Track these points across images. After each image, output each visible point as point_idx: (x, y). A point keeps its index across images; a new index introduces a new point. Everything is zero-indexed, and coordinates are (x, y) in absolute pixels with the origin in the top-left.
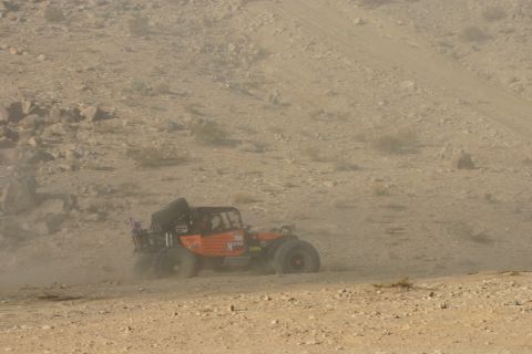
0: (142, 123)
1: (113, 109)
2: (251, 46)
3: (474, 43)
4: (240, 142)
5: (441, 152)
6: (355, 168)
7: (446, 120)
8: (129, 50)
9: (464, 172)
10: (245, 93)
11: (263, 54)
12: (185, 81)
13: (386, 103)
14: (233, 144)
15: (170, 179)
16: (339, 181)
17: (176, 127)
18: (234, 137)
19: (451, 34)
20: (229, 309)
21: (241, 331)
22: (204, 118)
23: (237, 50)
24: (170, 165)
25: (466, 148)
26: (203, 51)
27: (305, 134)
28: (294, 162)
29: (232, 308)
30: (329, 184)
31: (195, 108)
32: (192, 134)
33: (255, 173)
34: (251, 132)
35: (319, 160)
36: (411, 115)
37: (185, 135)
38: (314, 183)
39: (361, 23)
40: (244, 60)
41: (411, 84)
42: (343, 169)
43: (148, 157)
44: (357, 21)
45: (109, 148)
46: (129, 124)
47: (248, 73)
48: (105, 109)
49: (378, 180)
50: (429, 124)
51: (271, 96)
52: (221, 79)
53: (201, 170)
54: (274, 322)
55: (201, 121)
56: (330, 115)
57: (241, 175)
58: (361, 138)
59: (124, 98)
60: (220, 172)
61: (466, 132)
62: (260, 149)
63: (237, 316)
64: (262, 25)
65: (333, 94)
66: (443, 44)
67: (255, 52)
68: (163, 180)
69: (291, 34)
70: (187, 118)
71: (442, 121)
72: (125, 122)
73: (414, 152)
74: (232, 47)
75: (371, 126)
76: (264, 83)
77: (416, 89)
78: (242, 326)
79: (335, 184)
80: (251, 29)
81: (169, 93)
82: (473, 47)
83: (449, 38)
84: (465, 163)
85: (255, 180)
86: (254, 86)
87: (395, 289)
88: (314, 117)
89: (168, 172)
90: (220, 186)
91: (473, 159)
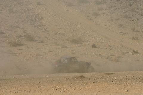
0: (12, 35)
1: (5, 31)
2: (39, 16)
3: (95, 16)
4: (37, 40)
5: (88, 43)
6: (66, 47)
7: (89, 35)
8: (8, 17)
9: (94, 48)
10: (38, 28)
11: (42, 18)
12: (23, 25)
13: (74, 31)
14: (35, 41)
15: (20, 49)
16: (62, 50)
17: (21, 36)
18: (35, 39)
19: (89, 14)
20: (39, 83)
21: (44, 89)
22: (28, 34)
23: (36, 17)
24: (19, 46)
25: (94, 42)
26: (27, 17)
27: (53, 38)
28: (51, 45)
29: (40, 83)
30: (60, 51)
31: (26, 32)
32: (25, 38)
33: (41, 48)
34: (40, 38)
35: (57, 45)
36: (80, 34)
37: (23, 38)
38: (56, 51)
39: (67, 11)
40: (38, 19)
41: (80, 26)
42: (63, 47)
43: (14, 44)
44: (66, 10)
45: (4, 42)
46: (9, 35)
47: (39, 23)
48: (2, 32)
49: (72, 50)
50: (84, 36)
51: (45, 29)
52: (32, 24)
53: (27, 47)
54: (52, 86)
55: (27, 35)
56: (59, 34)
57: (37, 48)
58: (67, 40)
59: (7, 29)
60: (32, 48)
61: (94, 38)
62: (42, 42)
63: (41, 85)
64: (42, 11)
65: (60, 28)
66: (87, 16)
67: (41, 17)
68: (18, 50)
69: (49, 13)
70: (24, 34)
71: (88, 35)
72: (8, 35)
73: (81, 43)
74: (34, 16)
75: (70, 37)
76: (42, 25)
77: (81, 27)
78: (44, 87)
79: (61, 51)
80: (39, 12)
81: (19, 28)
82: (95, 17)
83: (89, 15)
84: (94, 46)
85: (41, 50)
86: (40, 26)
87: (80, 78)
88: (56, 34)
89: (19, 48)
90: (32, 51)
91: (96, 45)
